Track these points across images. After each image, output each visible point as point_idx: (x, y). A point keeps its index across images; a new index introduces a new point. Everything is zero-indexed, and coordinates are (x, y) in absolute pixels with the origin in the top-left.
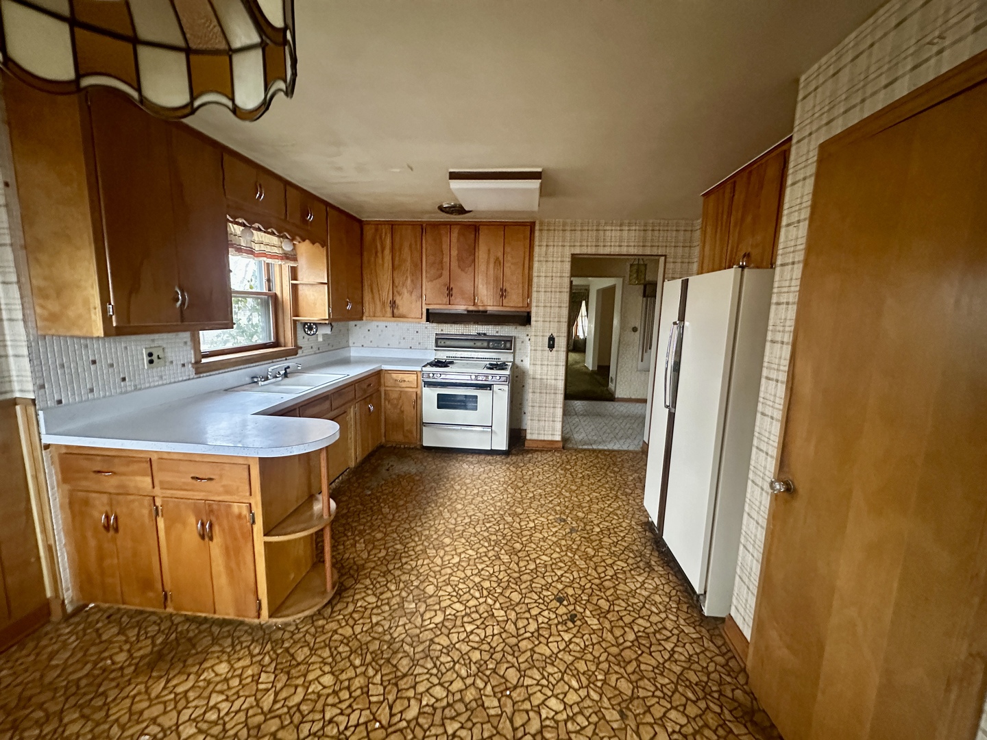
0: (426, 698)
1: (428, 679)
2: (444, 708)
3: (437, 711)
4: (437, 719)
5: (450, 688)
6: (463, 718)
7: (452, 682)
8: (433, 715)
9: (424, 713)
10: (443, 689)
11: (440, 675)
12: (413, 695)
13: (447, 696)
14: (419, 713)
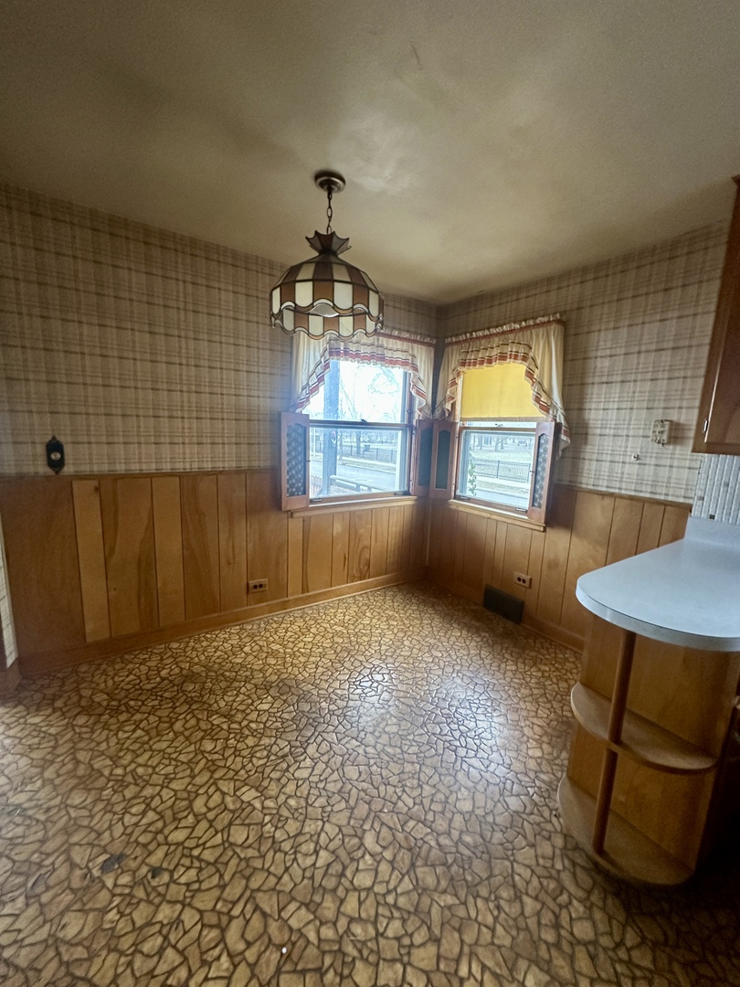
0: (370, 862)
1: (388, 882)
2: (345, 868)
3: (348, 861)
4: (342, 853)
5: (357, 894)
6: (319, 874)
7: (360, 903)
8: (349, 854)
9: (359, 848)
10: (363, 887)
11: (380, 899)
12: (384, 854)
13: (352, 882)
14: (362, 844)
